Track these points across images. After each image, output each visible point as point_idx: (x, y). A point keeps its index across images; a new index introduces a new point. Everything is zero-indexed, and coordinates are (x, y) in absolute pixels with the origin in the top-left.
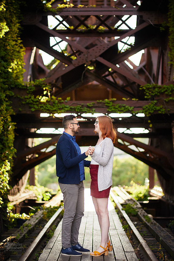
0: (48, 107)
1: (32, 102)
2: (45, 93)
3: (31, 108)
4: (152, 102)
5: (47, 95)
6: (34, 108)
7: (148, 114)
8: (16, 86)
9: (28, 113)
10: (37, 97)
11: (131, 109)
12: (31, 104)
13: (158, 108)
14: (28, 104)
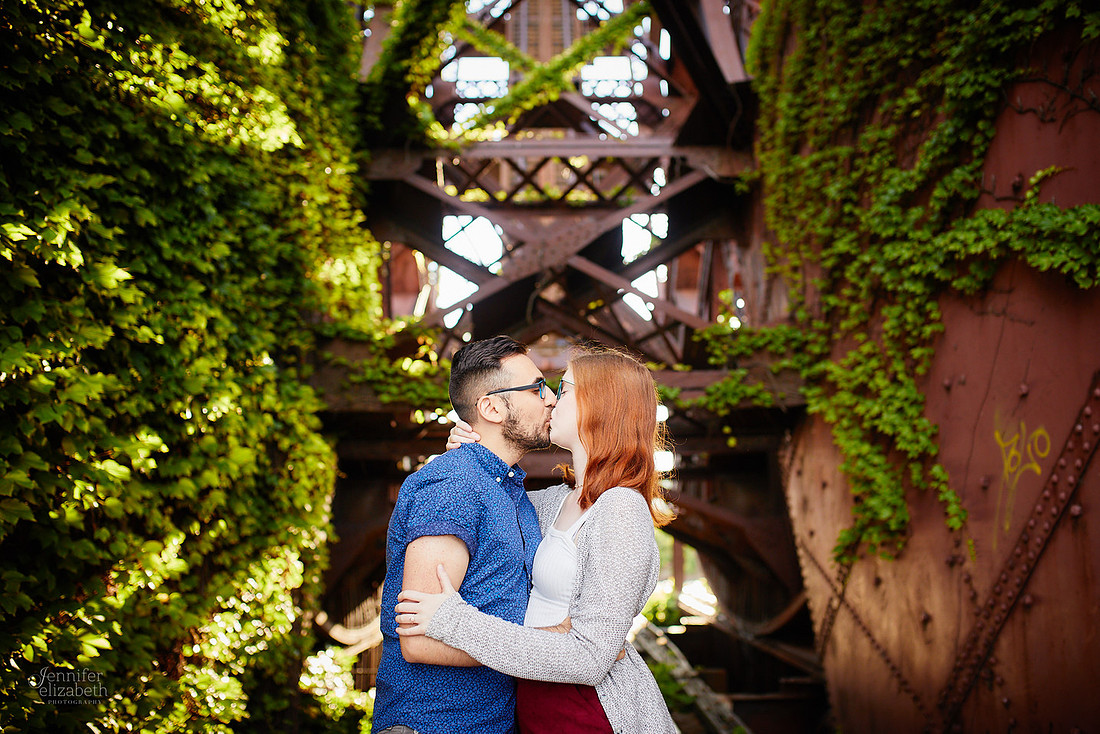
0: (428, 392)
1: (381, 377)
2: (423, 350)
3: (378, 393)
4: (732, 373)
5: (426, 358)
6: (389, 393)
7: (724, 408)
8: (339, 333)
9: (372, 408)
10: (398, 363)
11: (672, 394)
12: (380, 382)
13: (750, 391)
14: (370, 382)
